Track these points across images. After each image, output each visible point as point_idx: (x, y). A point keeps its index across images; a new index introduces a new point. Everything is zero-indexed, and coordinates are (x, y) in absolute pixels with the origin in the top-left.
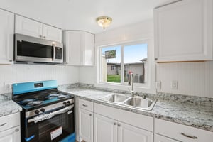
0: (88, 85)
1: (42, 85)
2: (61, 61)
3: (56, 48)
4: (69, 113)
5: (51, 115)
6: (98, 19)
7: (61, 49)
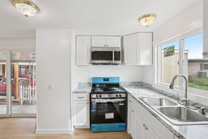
0: (148, 85)
1: (108, 80)
2: (120, 62)
3: (115, 52)
4: (120, 104)
5: (105, 101)
6: (139, 19)
7: (119, 52)
